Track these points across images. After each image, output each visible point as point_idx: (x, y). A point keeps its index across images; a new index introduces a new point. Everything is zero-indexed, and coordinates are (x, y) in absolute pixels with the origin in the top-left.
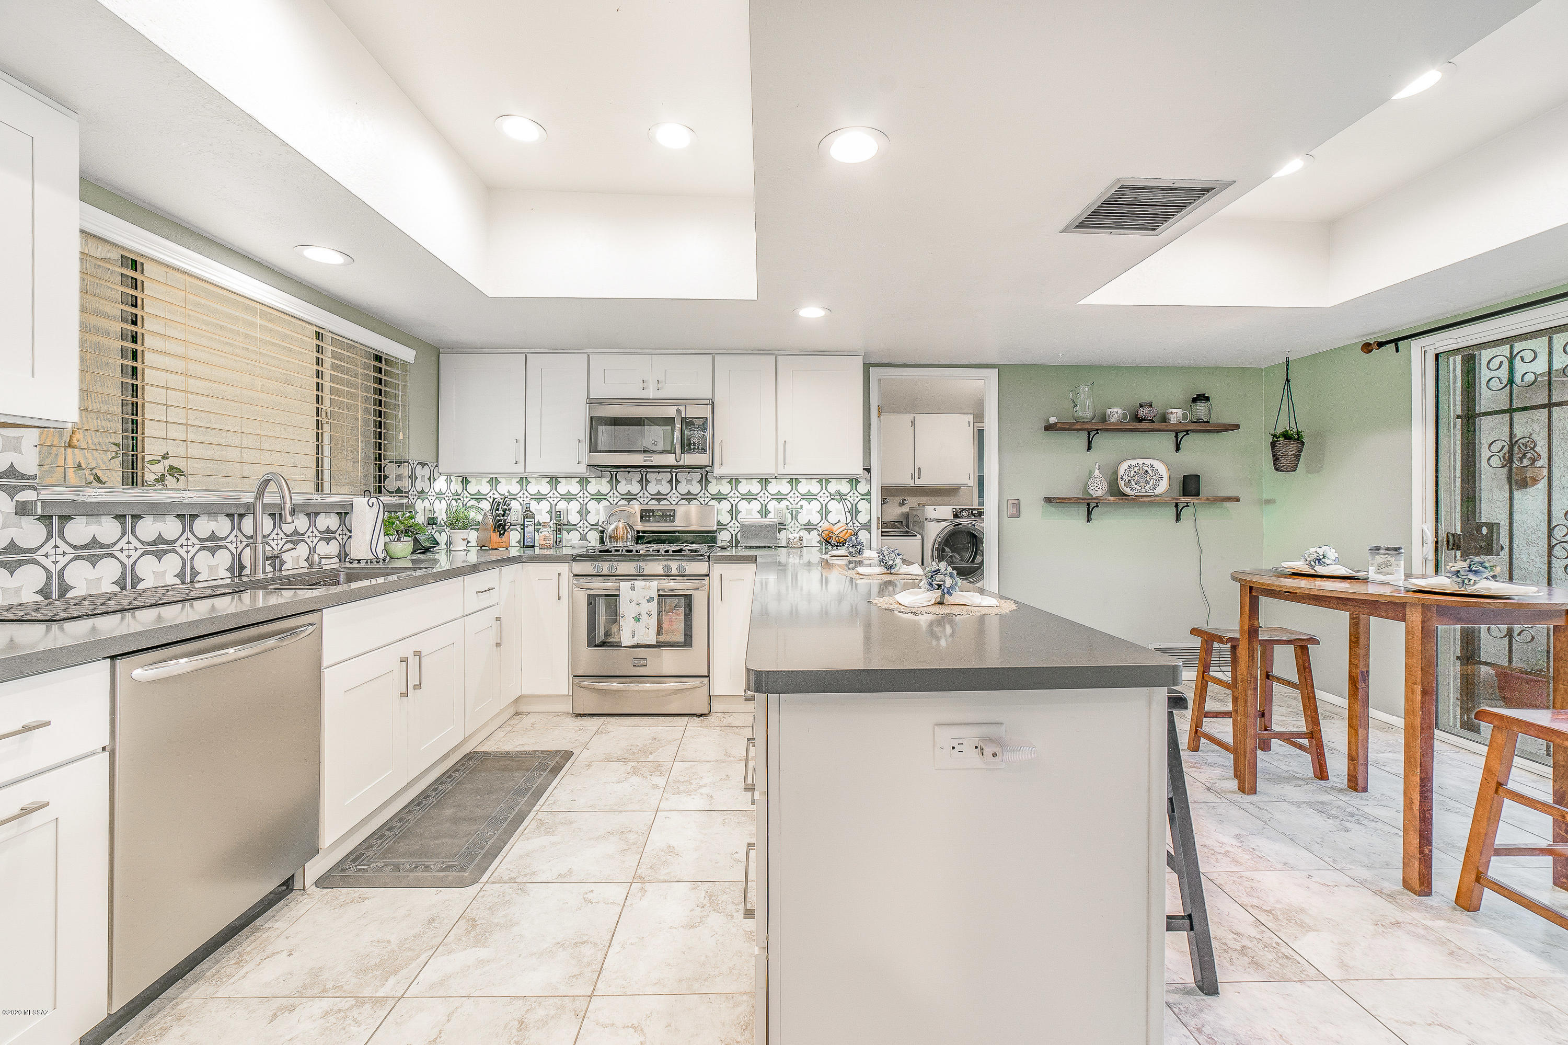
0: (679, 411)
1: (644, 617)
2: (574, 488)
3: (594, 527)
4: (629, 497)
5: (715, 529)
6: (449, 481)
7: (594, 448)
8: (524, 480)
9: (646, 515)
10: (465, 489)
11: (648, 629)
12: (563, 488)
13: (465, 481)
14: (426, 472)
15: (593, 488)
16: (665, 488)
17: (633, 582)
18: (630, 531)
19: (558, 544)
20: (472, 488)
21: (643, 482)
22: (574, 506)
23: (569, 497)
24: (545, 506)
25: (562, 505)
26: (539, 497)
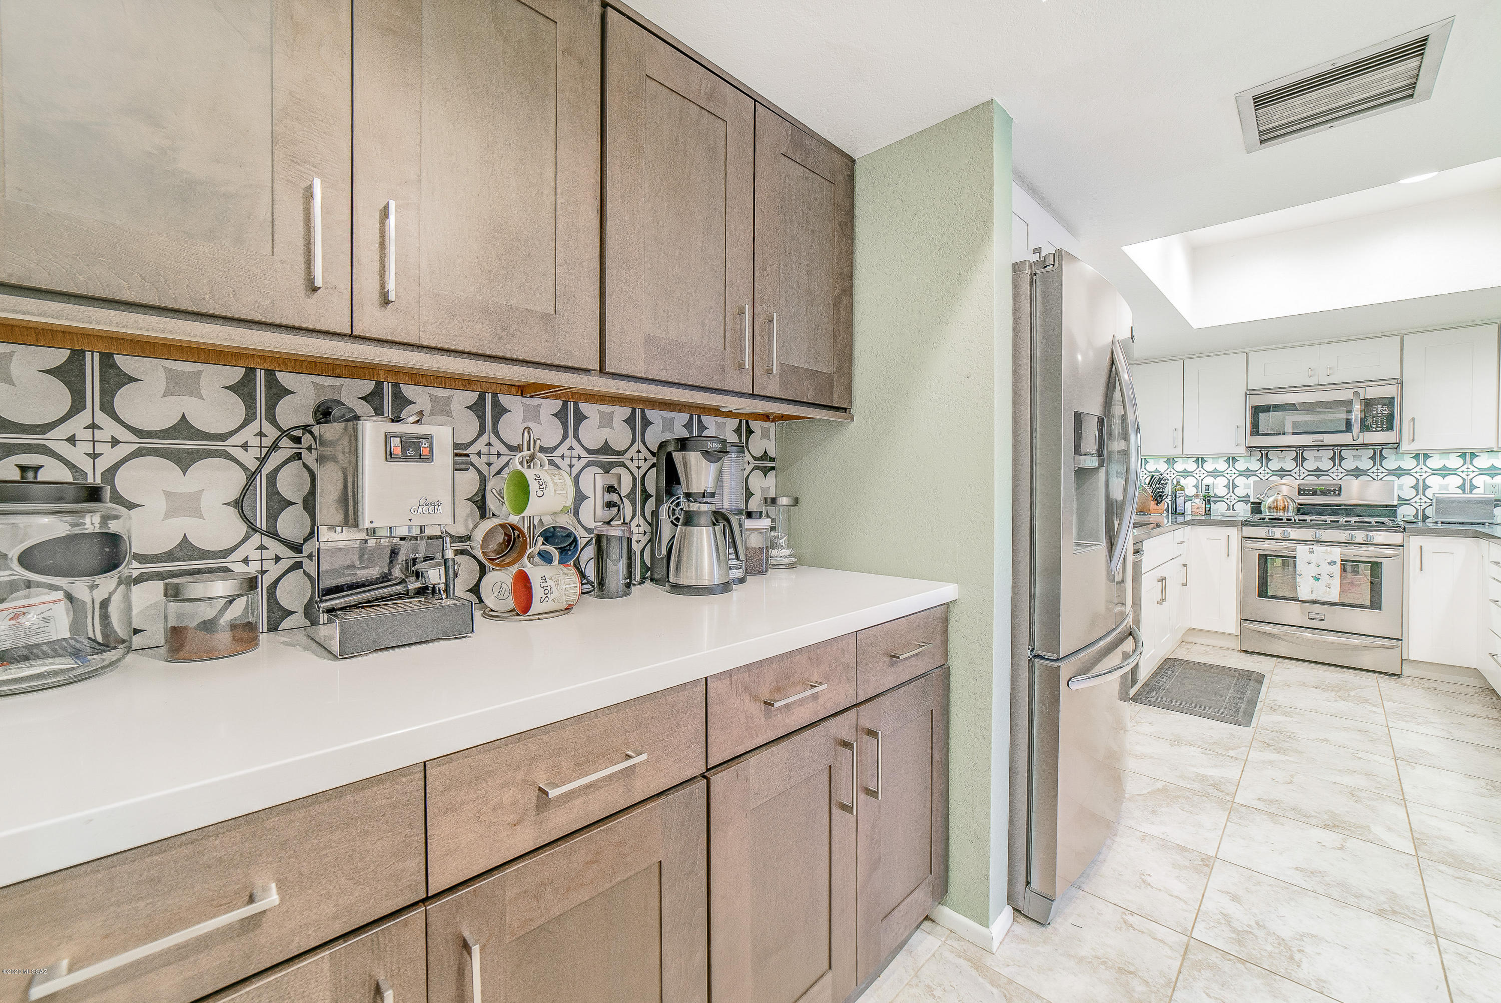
0: (1356, 394)
1: (1324, 578)
2: (1222, 466)
3: (1245, 499)
4: (1282, 473)
5: (1395, 503)
7: (1255, 430)
8: (1171, 461)
9: (1301, 491)
11: (1330, 588)
12: (1209, 466)
15: (1241, 465)
16: (1326, 464)
17: (1311, 547)
18: (1291, 503)
19: (1207, 513)
21: (1300, 459)
22: (1221, 481)
23: (1215, 474)
24: (1192, 481)
25: (1209, 480)
26: (1187, 474)
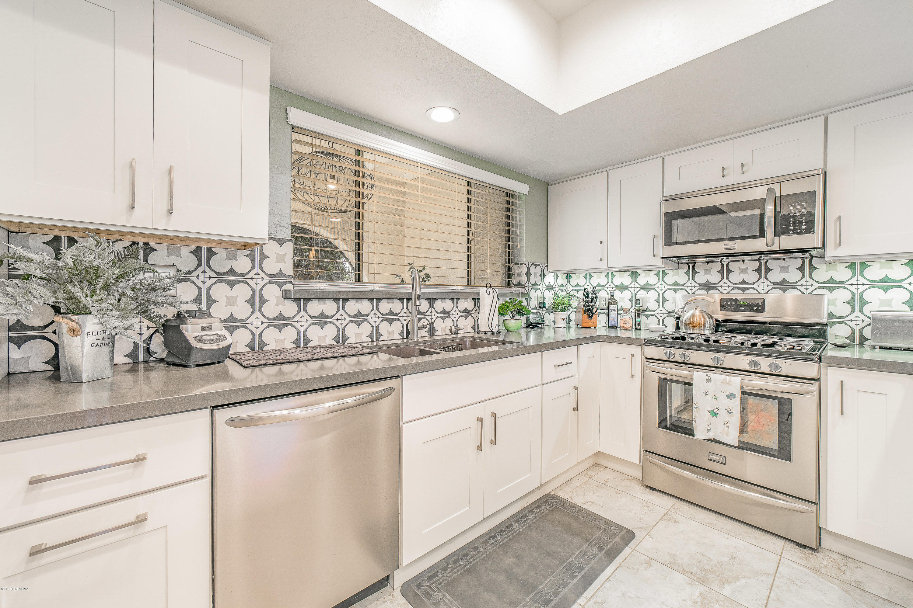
0: (770, 191)
1: (722, 413)
2: (652, 279)
3: (671, 313)
4: (708, 286)
5: (825, 321)
6: (556, 276)
7: (668, 241)
8: (610, 275)
9: (725, 305)
10: (568, 282)
11: (728, 427)
12: (642, 280)
13: (568, 276)
14: (538, 270)
15: (670, 279)
16: (751, 277)
17: (709, 374)
18: (708, 320)
19: (637, 327)
20: (573, 282)
21: (725, 272)
22: (653, 295)
23: (647, 288)
24: (627, 295)
25: (641, 294)
26: (622, 288)
